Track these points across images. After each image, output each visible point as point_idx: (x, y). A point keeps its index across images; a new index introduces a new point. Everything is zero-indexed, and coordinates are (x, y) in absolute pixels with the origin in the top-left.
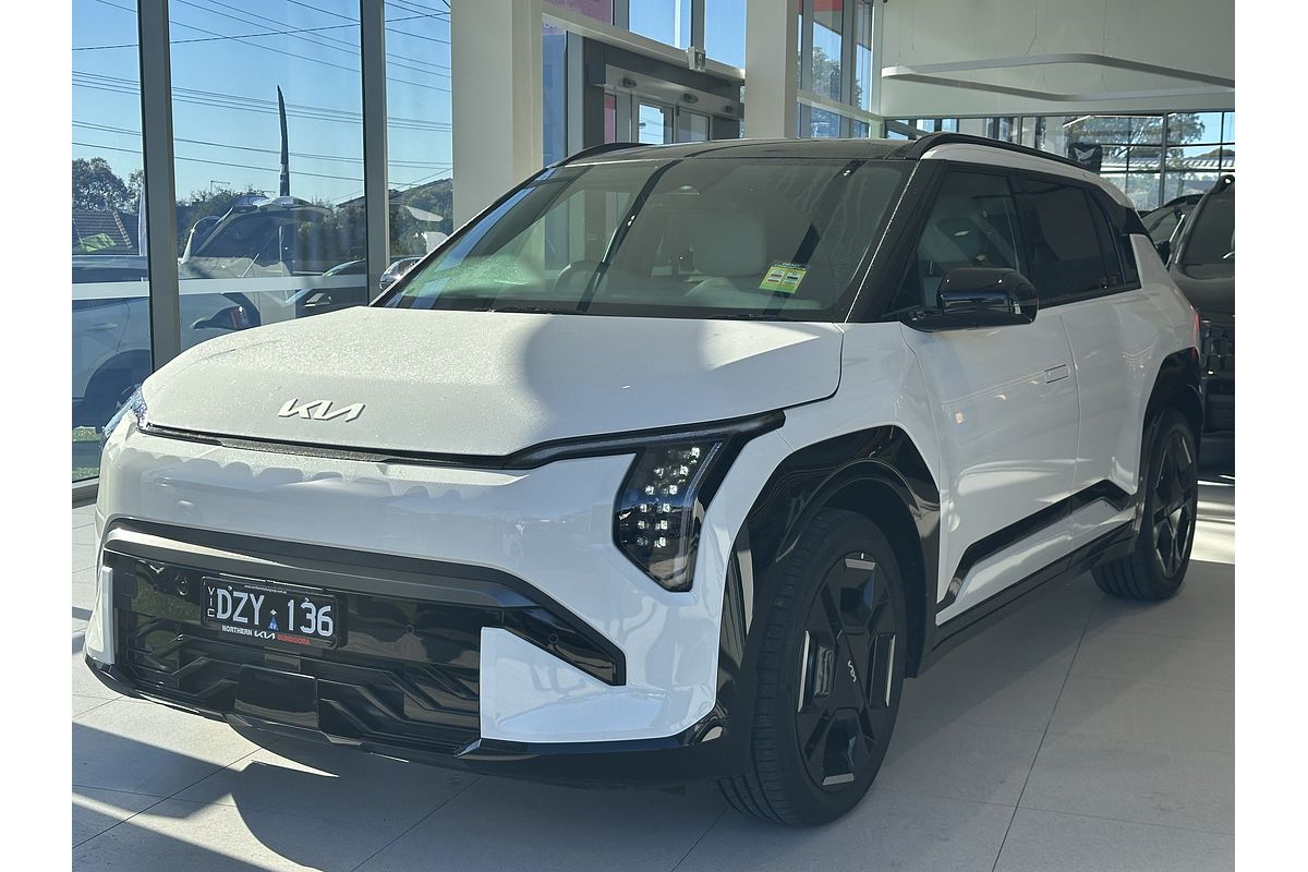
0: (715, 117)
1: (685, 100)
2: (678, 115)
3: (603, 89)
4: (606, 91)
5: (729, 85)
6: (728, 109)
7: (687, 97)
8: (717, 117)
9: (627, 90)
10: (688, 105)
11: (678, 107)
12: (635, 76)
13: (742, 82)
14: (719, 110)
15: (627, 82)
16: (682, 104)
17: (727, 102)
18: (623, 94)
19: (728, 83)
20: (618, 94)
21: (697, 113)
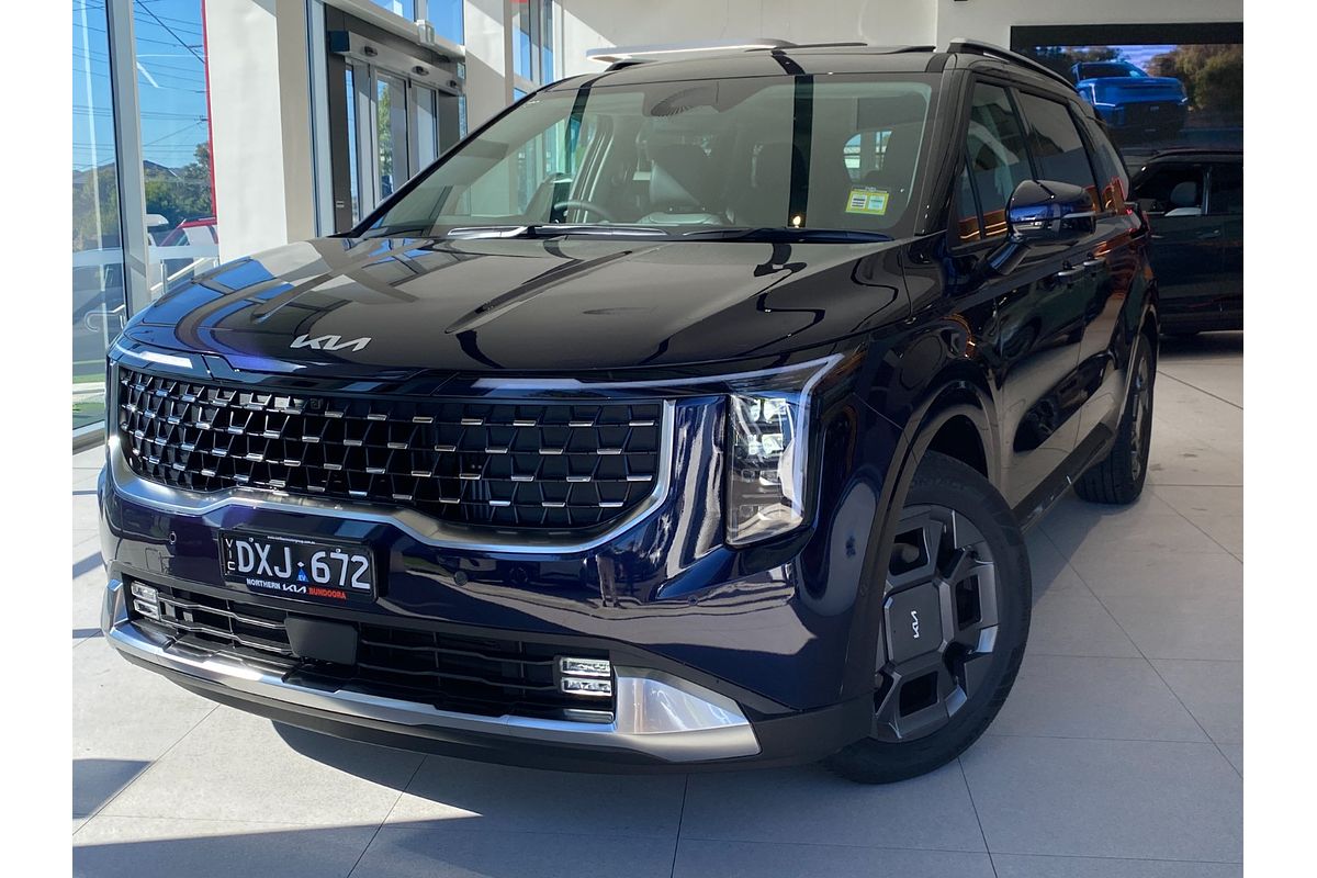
0: (440, 91)
1: (418, 73)
2: (410, 87)
3: (343, 57)
4: (347, 60)
5: (449, 61)
6: (453, 84)
7: (419, 70)
8: (443, 93)
9: (364, 58)
10: (416, 76)
11: (409, 80)
12: (374, 45)
13: (461, 59)
14: (443, 85)
15: (368, 51)
17: (449, 76)
18: (361, 64)
19: (446, 60)
20: (356, 63)
21: (424, 85)
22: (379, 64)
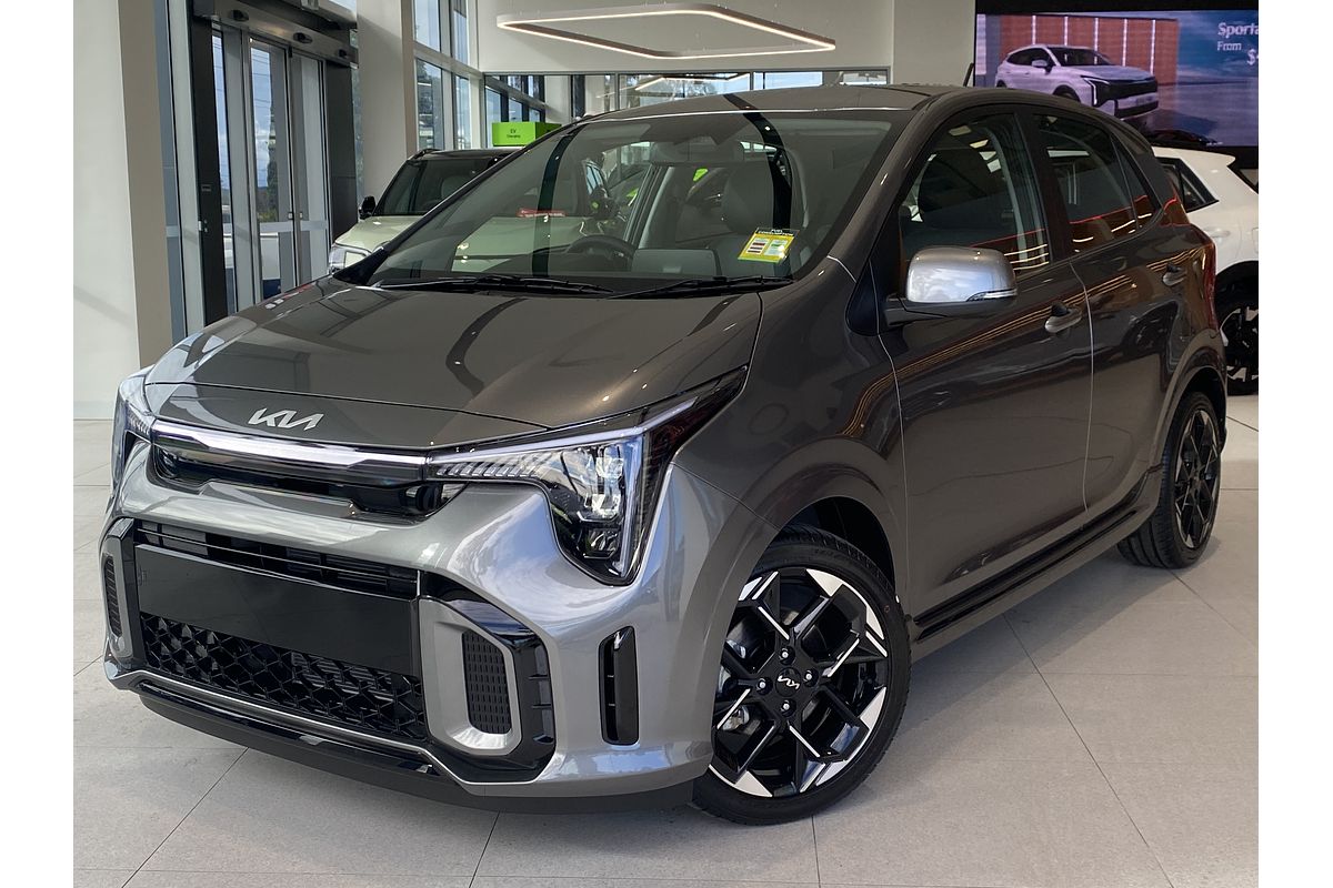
0: (328, 61)
1: (300, 41)
2: (291, 56)
3: (209, 22)
4: (214, 25)
5: (338, 28)
6: (342, 53)
7: (300, 37)
8: (331, 63)
9: (233, 23)
10: (301, 45)
11: (290, 48)
12: (244, 8)
13: (353, 25)
14: (332, 54)
15: (238, 15)
16: (295, 43)
17: (339, 45)
18: (229, 30)
19: (337, 26)
20: (225, 29)
21: (309, 55)
22: (251, 29)
